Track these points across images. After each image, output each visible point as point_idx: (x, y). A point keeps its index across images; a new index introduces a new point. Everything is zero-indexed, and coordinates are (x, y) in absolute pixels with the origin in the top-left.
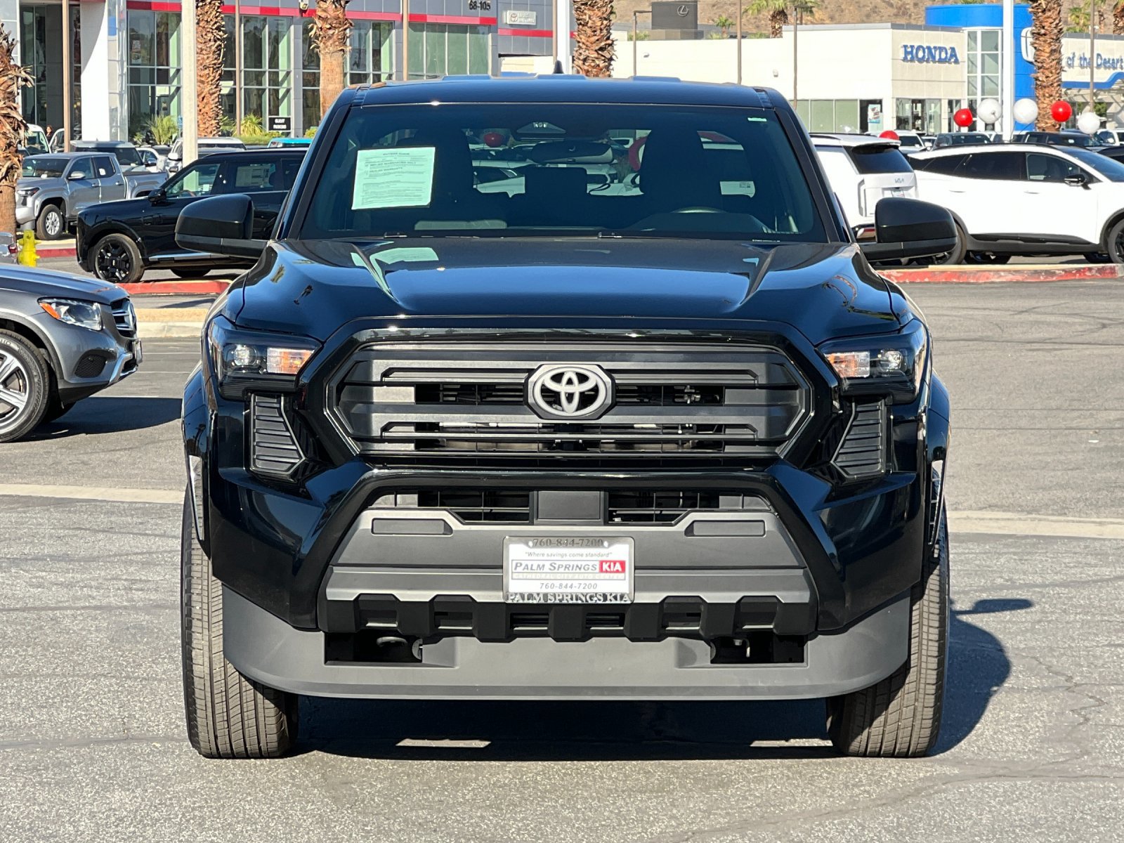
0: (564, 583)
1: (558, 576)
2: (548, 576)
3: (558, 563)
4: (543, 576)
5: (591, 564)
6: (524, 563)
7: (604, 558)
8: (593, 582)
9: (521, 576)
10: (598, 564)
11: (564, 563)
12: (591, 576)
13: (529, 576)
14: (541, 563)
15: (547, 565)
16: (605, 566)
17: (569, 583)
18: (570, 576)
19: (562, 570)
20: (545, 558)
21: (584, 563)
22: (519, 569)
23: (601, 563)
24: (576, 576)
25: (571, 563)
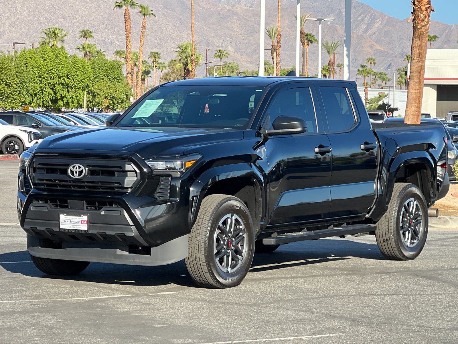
0: (73, 226)
1: (72, 224)
2: (69, 224)
3: (71, 220)
4: (68, 224)
5: (79, 221)
6: (64, 220)
7: (82, 220)
8: (80, 226)
9: (63, 224)
10: (80, 221)
11: (73, 221)
12: (79, 225)
13: (65, 224)
14: (68, 220)
15: (69, 220)
16: (82, 222)
17: (74, 226)
18: (74, 224)
19: (72, 222)
20: (68, 219)
21: (77, 221)
22: (63, 222)
23: (82, 221)
24: (76, 225)
25: (74, 221)
